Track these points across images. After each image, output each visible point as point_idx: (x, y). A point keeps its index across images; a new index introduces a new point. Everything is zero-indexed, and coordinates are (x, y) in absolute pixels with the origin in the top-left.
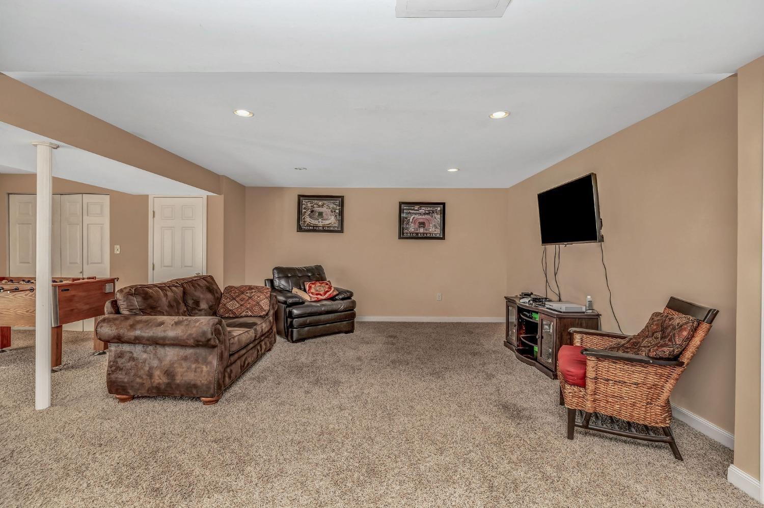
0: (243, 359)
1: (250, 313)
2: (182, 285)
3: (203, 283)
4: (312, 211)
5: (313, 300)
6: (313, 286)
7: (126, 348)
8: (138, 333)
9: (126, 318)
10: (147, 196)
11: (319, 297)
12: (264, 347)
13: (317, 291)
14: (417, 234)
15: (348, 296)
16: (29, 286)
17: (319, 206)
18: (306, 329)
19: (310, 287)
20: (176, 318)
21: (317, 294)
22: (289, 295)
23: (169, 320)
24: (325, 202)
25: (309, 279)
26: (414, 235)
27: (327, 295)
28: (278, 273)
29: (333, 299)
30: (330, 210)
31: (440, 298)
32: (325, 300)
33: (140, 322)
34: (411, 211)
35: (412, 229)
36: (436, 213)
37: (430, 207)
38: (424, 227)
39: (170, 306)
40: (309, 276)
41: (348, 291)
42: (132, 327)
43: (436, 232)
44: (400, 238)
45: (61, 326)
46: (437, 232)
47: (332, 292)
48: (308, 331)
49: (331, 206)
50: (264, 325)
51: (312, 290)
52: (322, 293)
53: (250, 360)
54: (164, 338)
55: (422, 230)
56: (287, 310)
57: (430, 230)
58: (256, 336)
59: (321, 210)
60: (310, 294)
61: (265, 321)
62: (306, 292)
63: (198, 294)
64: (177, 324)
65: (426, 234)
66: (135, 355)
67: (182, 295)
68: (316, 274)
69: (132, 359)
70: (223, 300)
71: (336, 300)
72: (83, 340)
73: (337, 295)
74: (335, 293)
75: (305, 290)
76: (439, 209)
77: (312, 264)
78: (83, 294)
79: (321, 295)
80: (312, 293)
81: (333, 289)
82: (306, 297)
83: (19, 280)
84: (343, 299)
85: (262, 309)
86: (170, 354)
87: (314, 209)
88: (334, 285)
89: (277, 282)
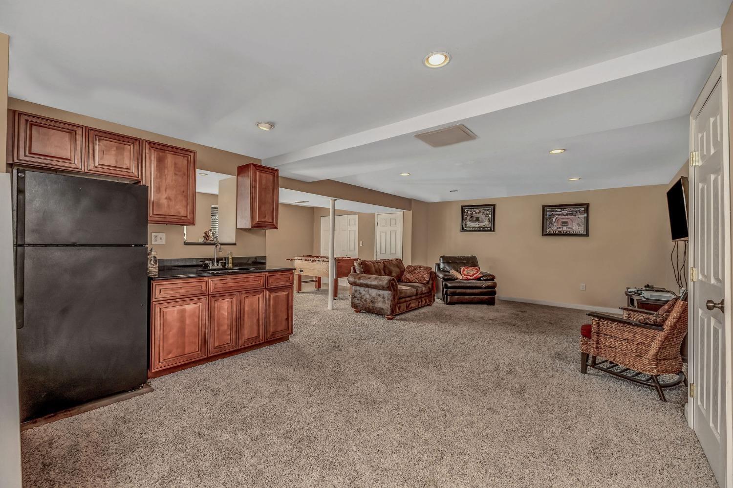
0: (409, 303)
1: (417, 281)
2: (383, 263)
3: (395, 262)
4: (471, 217)
5: (464, 279)
6: (466, 270)
7: (358, 288)
8: (361, 281)
9: (358, 274)
10: (374, 214)
11: (468, 277)
12: (424, 302)
13: (468, 273)
14: (560, 232)
15: (493, 278)
16: (327, 260)
17: (476, 213)
18: (456, 297)
19: (464, 270)
20: (376, 276)
21: (467, 275)
22: (447, 274)
23: (373, 276)
24: (481, 209)
25: (464, 264)
26: (557, 232)
27: (474, 277)
28: (443, 260)
29: (479, 279)
30: (484, 215)
31: (584, 288)
32: (473, 279)
33: (362, 276)
34: (554, 213)
35: (555, 228)
36: (579, 213)
37: (573, 208)
38: (567, 226)
39: (376, 272)
40: (464, 263)
41: (491, 275)
42: (359, 279)
43: (579, 230)
44: (543, 235)
45: (337, 279)
46: (581, 229)
47: (478, 275)
48: (458, 298)
49: (485, 212)
50: (424, 289)
51: (465, 273)
52: (470, 274)
53: (413, 305)
54: (371, 285)
55: (565, 228)
56: (444, 283)
57: (574, 228)
58: (417, 293)
59: (478, 216)
60: (463, 275)
61: (425, 287)
62: (461, 273)
63: (392, 268)
64: (376, 278)
65: (570, 231)
66: (361, 292)
67: (383, 267)
68: (471, 262)
69: (360, 293)
70: (405, 273)
71: (482, 280)
72: (346, 290)
73: (482, 277)
74: (480, 276)
75: (460, 273)
76: (583, 209)
77: (469, 255)
78: (346, 265)
79: (470, 276)
80: (464, 275)
81: (479, 272)
82: (459, 276)
83: (324, 257)
84: (485, 280)
85: (424, 279)
86: (374, 292)
87: (473, 215)
88: (482, 270)
89: (442, 266)
